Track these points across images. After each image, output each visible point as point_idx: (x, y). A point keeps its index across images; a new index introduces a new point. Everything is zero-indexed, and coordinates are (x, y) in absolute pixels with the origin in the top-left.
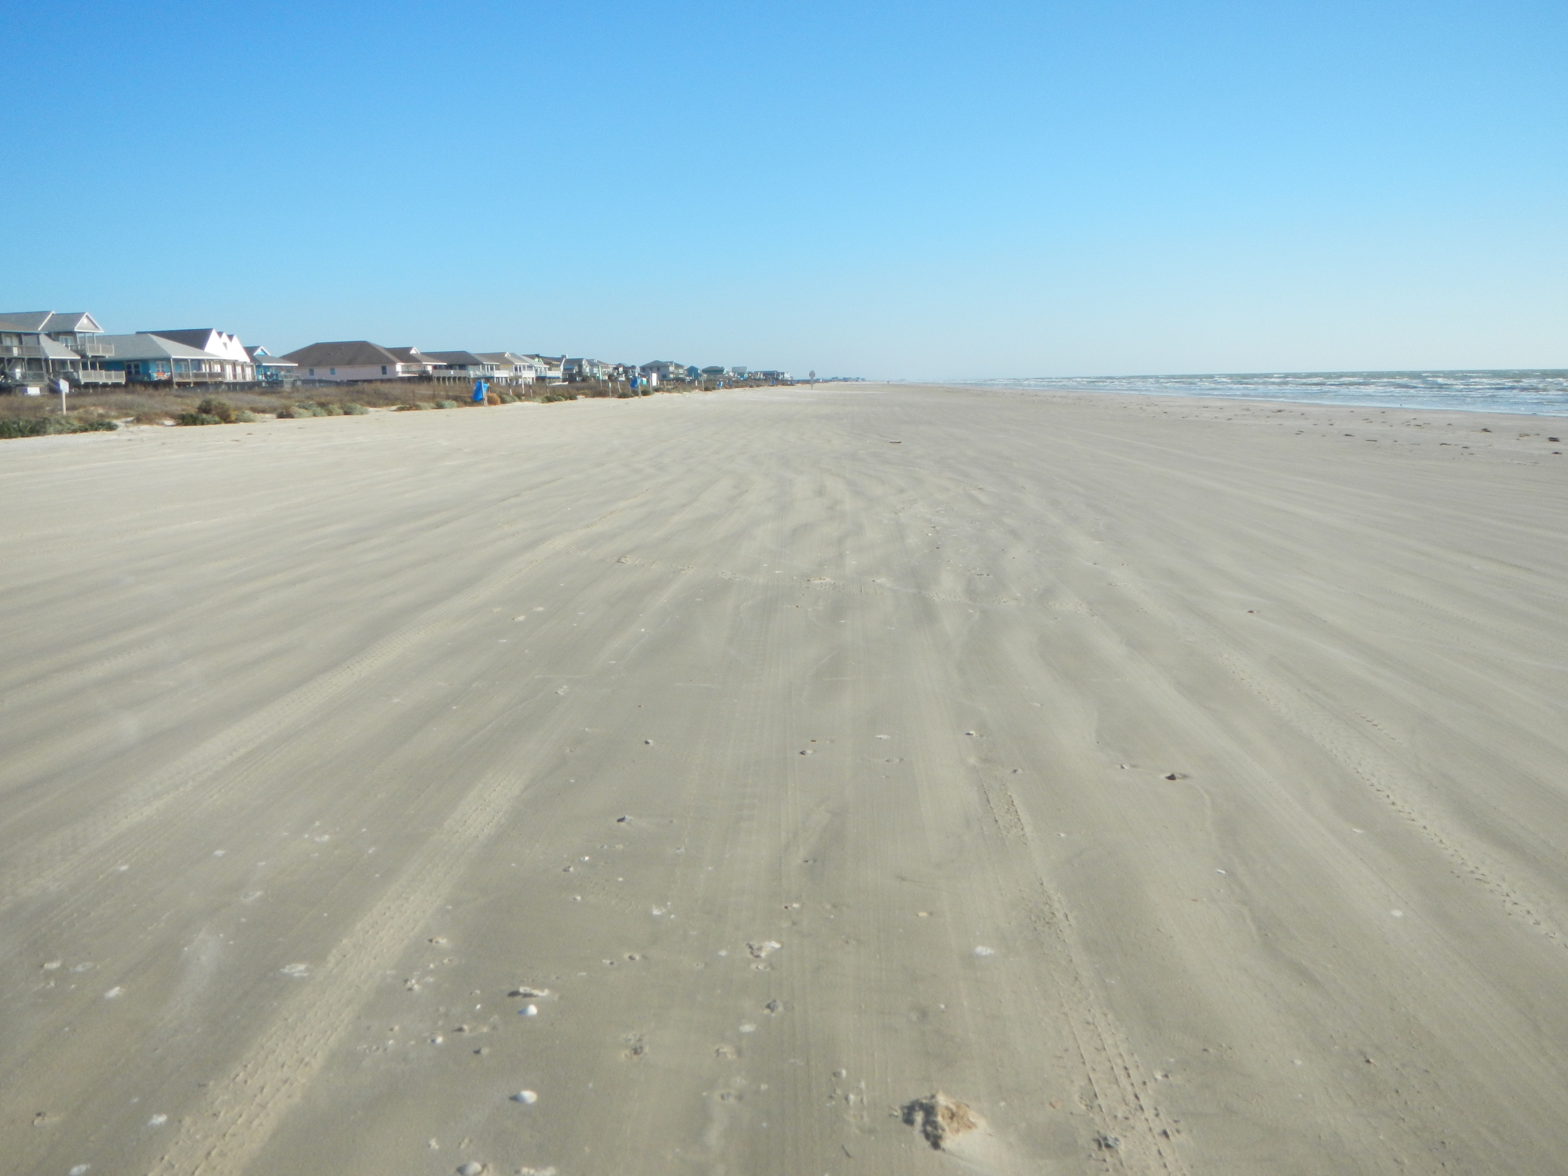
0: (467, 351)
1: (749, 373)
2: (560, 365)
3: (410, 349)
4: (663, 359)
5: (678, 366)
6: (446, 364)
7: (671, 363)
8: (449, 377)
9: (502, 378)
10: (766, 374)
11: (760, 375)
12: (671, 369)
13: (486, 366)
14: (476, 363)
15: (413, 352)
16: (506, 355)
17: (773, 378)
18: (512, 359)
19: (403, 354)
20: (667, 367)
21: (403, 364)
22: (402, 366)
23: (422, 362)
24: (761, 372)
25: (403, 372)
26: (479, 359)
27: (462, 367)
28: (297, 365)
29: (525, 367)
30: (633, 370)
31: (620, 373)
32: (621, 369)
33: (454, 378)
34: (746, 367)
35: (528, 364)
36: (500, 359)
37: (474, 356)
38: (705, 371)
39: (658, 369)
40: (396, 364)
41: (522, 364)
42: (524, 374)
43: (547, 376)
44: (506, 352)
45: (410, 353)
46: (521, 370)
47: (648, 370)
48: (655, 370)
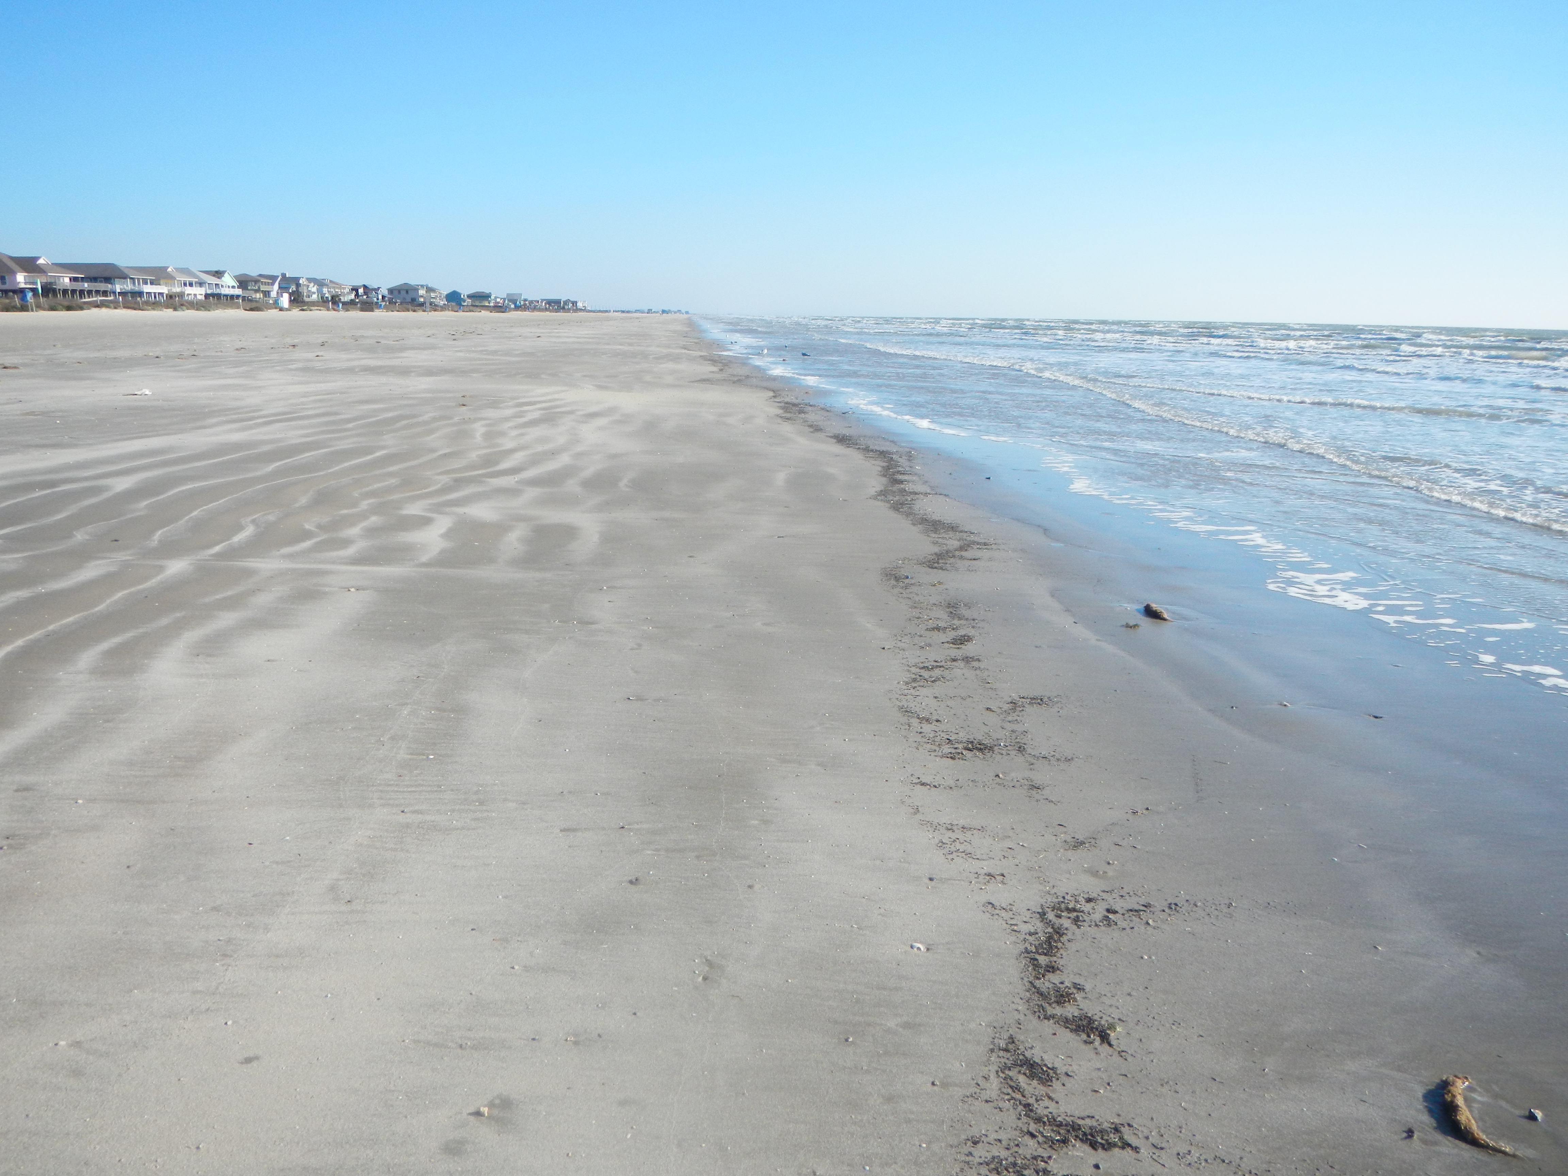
0: (115, 263)
1: (525, 300)
2: (273, 284)
3: (38, 258)
4: (413, 282)
5: (430, 290)
6: (83, 276)
7: (422, 286)
8: (80, 290)
9: (155, 293)
10: (549, 302)
11: (542, 302)
12: (422, 292)
13: (136, 280)
14: (124, 277)
15: (41, 261)
16: (169, 270)
18: (175, 274)
19: (29, 264)
20: (417, 290)
21: (26, 274)
22: (25, 277)
24: (542, 300)
25: (25, 283)
26: (126, 271)
27: (108, 280)
29: (186, 284)
30: (376, 291)
31: (360, 294)
32: (361, 291)
33: (90, 292)
34: (521, 293)
35: (198, 280)
36: (159, 274)
37: (122, 269)
38: (469, 296)
39: (407, 292)
40: (18, 274)
41: (188, 280)
42: (188, 290)
43: (220, 294)
44: (171, 267)
45: (37, 263)
46: (186, 286)
47: (396, 293)
48: (404, 293)
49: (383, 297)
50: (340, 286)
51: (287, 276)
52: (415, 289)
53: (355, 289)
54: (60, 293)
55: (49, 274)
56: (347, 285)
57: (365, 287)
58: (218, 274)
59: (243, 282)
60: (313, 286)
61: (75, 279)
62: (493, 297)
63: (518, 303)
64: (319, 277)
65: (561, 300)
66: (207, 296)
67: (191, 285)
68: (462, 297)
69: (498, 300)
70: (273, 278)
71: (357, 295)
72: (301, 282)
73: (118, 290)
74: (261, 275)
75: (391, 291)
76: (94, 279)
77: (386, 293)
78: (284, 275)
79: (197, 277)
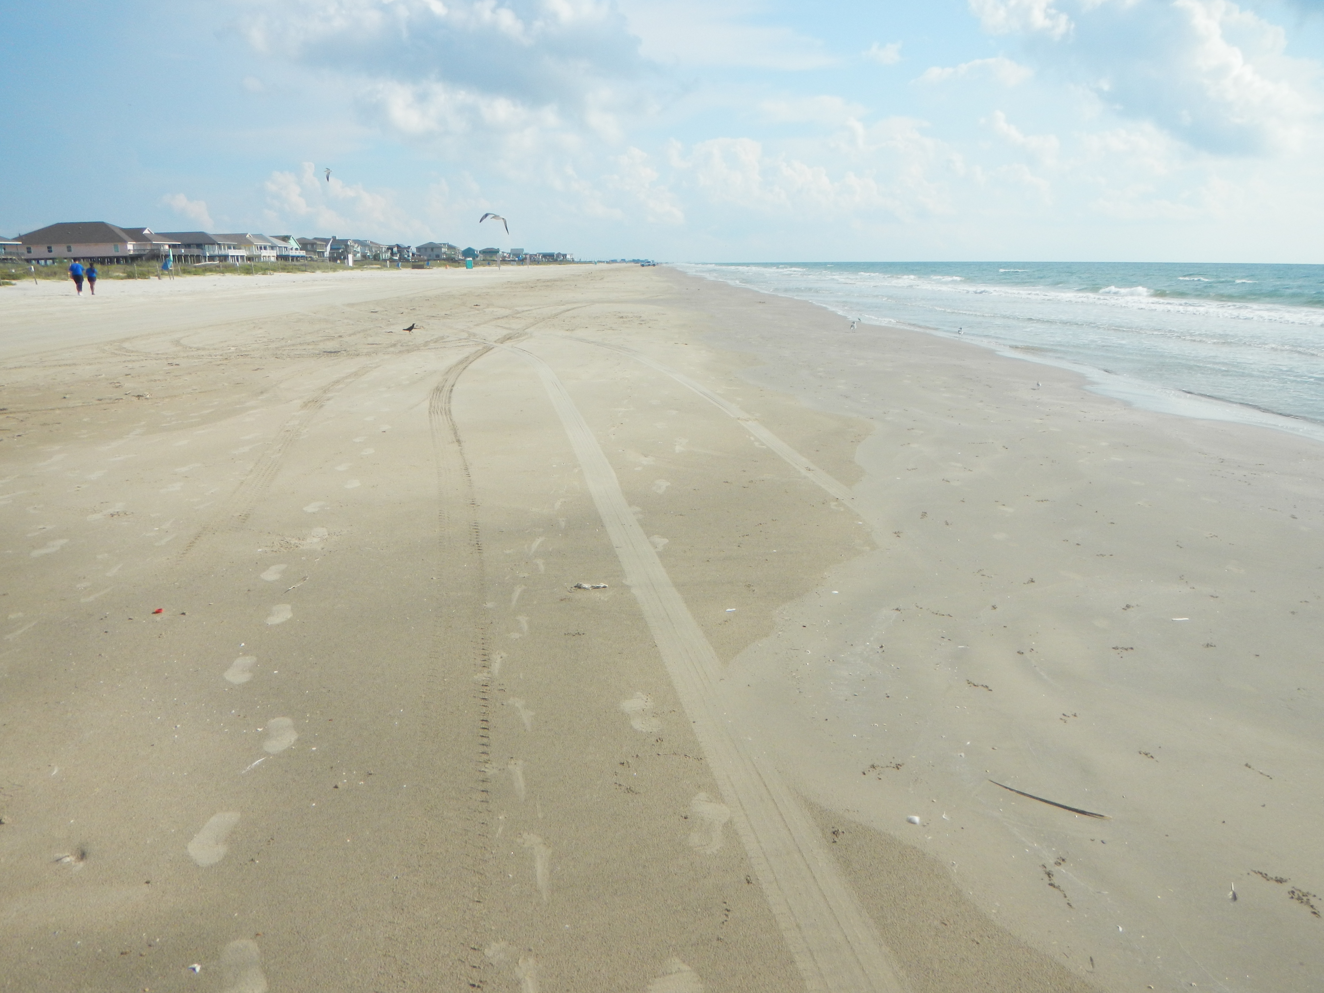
0: (206, 232)
1: (526, 254)
2: (326, 246)
3: (143, 229)
4: (437, 241)
5: (451, 247)
6: (180, 243)
7: (445, 244)
9: (237, 256)
10: (545, 256)
11: (539, 256)
12: (444, 249)
13: (222, 246)
14: (213, 243)
15: (146, 232)
16: (248, 236)
17: (550, 258)
18: (252, 239)
19: (136, 234)
20: (441, 248)
21: (135, 243)
22: (134, 245)
23: (152, 242)
24: (540, 254)
25: (133, 250)
27: (198, 246)
28: (20, 243)
29: (262, 247)
30: (407, 250)
31: (394, 252)
32: (395, 250)
33: (186, 256)
34: (523, 249)
35: (270, 244)
36: (240, 240)
37: (212, 237)
39: (432, 249)
40: (129, 243)
41: (263, 244)
42: (264, 253)
43: (289, 255)
44: (249, 234)
45: (143, 233)
46: (262, 250)
47: (423, 250)
48: (429, 250)
49: (413, 255)
50: (379, 246)
51: (337, 239)
52: (439, 247)
53: (390, 248)
54: (162, 257)
55: (154, 242)
56: (383, 245)
57: (398, 246)
58: (286, 239)
59: (305, 244)
60: (358, 247)
61: (174, 246)
62: (500, 253)
63: (521, 257)
64: (361, 239)
65: (554, 253)
66: (278, 257)
67: (265, 248)
68: (476, 253)
69: (505, 254)
70: (326, 241)
71: (392, 254)
72: (349, 243)
73: (208, 255)
74: (315, 239)
75: (418, 249)
76: (188, 246)
77: (414, 250)
78: (334, 238)
79: (268, 241)
